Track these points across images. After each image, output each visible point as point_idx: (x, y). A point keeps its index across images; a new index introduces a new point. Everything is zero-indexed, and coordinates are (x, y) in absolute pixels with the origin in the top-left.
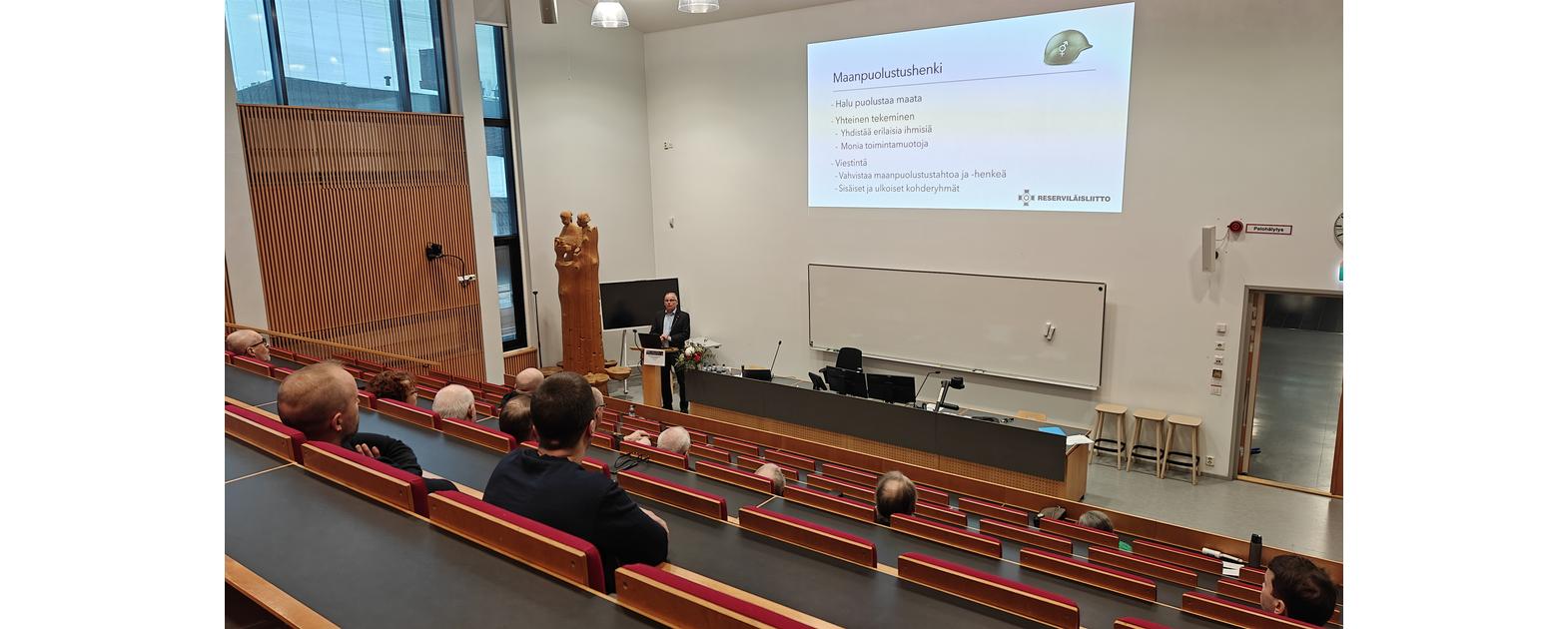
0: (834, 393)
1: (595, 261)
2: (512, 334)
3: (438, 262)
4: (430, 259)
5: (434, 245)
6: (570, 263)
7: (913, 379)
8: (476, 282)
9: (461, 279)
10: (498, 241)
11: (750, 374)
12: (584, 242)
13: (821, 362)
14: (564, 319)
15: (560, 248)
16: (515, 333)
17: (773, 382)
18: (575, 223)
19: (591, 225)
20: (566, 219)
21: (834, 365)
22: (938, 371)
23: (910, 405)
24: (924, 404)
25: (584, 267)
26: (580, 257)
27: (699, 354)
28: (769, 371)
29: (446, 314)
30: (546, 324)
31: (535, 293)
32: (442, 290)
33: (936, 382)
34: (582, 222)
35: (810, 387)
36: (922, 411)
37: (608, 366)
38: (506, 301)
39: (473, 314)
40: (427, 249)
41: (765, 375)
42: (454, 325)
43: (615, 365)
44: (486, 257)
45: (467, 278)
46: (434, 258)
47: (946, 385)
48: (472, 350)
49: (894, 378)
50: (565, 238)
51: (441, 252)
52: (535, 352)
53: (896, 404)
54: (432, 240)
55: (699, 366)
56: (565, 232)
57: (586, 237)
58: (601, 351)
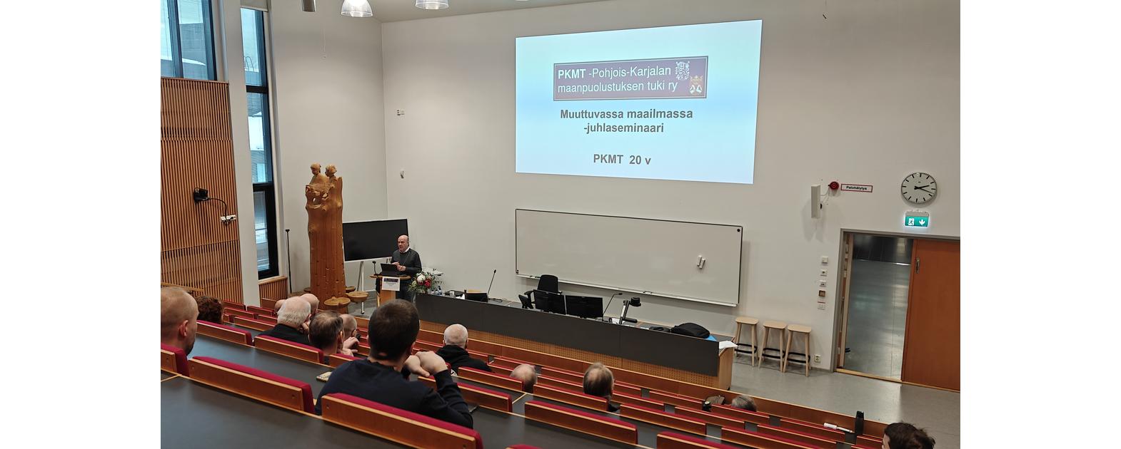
0: (539, 310)
1: (339, 204)
2: (266, 266)
3: (203, 204)
4: (197, 201)
5: (201, 190)
6: (319, 206)
7: (602, 299)
8: (236, 221)
9: (223, 218)
10: (257, 187)
11: (471, 296)
12: (331, 189)
13: (525, 286)
14: (312, 252)
15: (310, 194)
16: (268, 264)
17: (490, 302)
18: (323, 173)
20: (315, 170)
21: (536, 288)
22: (621, 293)
23: (599, 319)
24: (610, 319)
25: (330, 210)
26: (327, 201)
27: (429, 281)
28: (485, 295)
29: (209, 248)
30: (296, 257)
31: (287, 231)
32: (206, 229)
33: (619, 301)
34: (330, 173)
35: (520, 307)
36: (609, 325)
37: (348, 291)
38: (261, 236)
39: (232, 249)
40: (195, 194)
41: (483, 297)
42: (217, 256)
43: (353, 290)
44: (246, 200)
45: (228, 218)
46: (201, 201)
47: (627, 304)
48: (231, 278)
49: (587, 298)
50: (314, 186)
51: (207, 196)
52: (286, 279)
53: (588, 319)
54: (199, 186)
55: (429, 290)
56: (314, 181)
57: (333, 185)
58: (343, 279)
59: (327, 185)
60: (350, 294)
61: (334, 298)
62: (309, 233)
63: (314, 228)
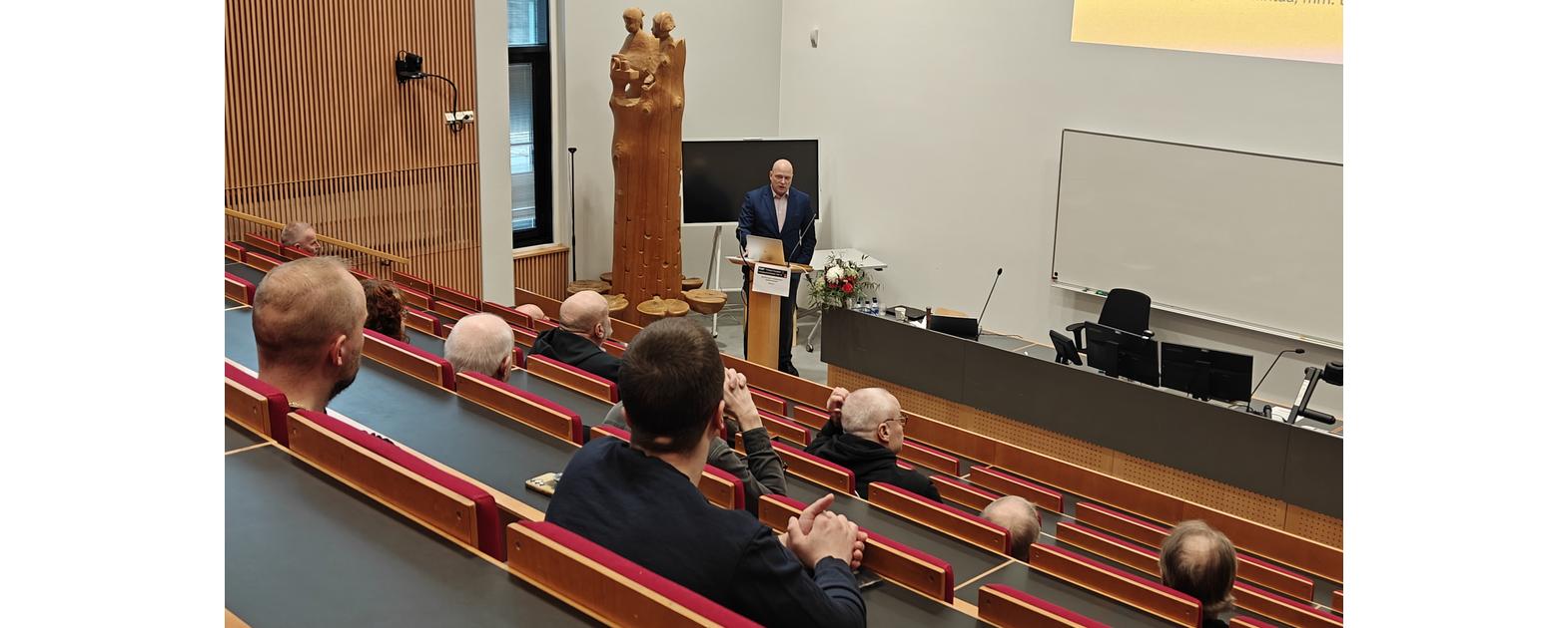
0: (1096, 371)
1: (677, 100)
2: (528, 221)
3: (414, 85)
4: (402, 79)
5: (409, 57)
6: (635, 102)
7: (1250, 359)
8: (474, 125)
9: (450, 117)
10: (516, 55)
11: (942, 324)
12: (662, 66)
13: (1071, 311)
14: (619, 199)
15: (619, 75)
16: (533, 218)
17: (981, 341)
18: (647, 31)
19: (675, 36)
20: (632, 22)
21: (1095, 319)
22: (1300, 349)
23: (1239, 406)
24: (1268, 408)
25: (658, 112)
26: (654, 91)
27: (852, 280)
28: (973, 323)
29: (421, 177)
30: (587, 206)
31: (573, 150)
32: (417, 135)
33: (1295, 368)
34: (661, 31)
35: (1051, 357)
36: (1261, 421)
37: (687, 288)
38: (522, 160)
39: (467, 177)
40: (398, 63)
41: (968, 328)
42: (436, 194)
43: (698, 286)
44: (494, 79)
45: (460, 116)
46: (409, 78)
47: (1313, 376)
48: (461, 242)
49: (1212, 353)
50: (628, 58)
51: (419, 68)
52: (566, 252)
53: (1212, 402)
54: (407, 47)
55: (850, 301)
56: (629, 46)
57: (666, 58)
58: (678, 261)
59: (653, 55)
60: (691, 294)
61: (657, 299)
62: (615, 159)
63: (624, 147)
